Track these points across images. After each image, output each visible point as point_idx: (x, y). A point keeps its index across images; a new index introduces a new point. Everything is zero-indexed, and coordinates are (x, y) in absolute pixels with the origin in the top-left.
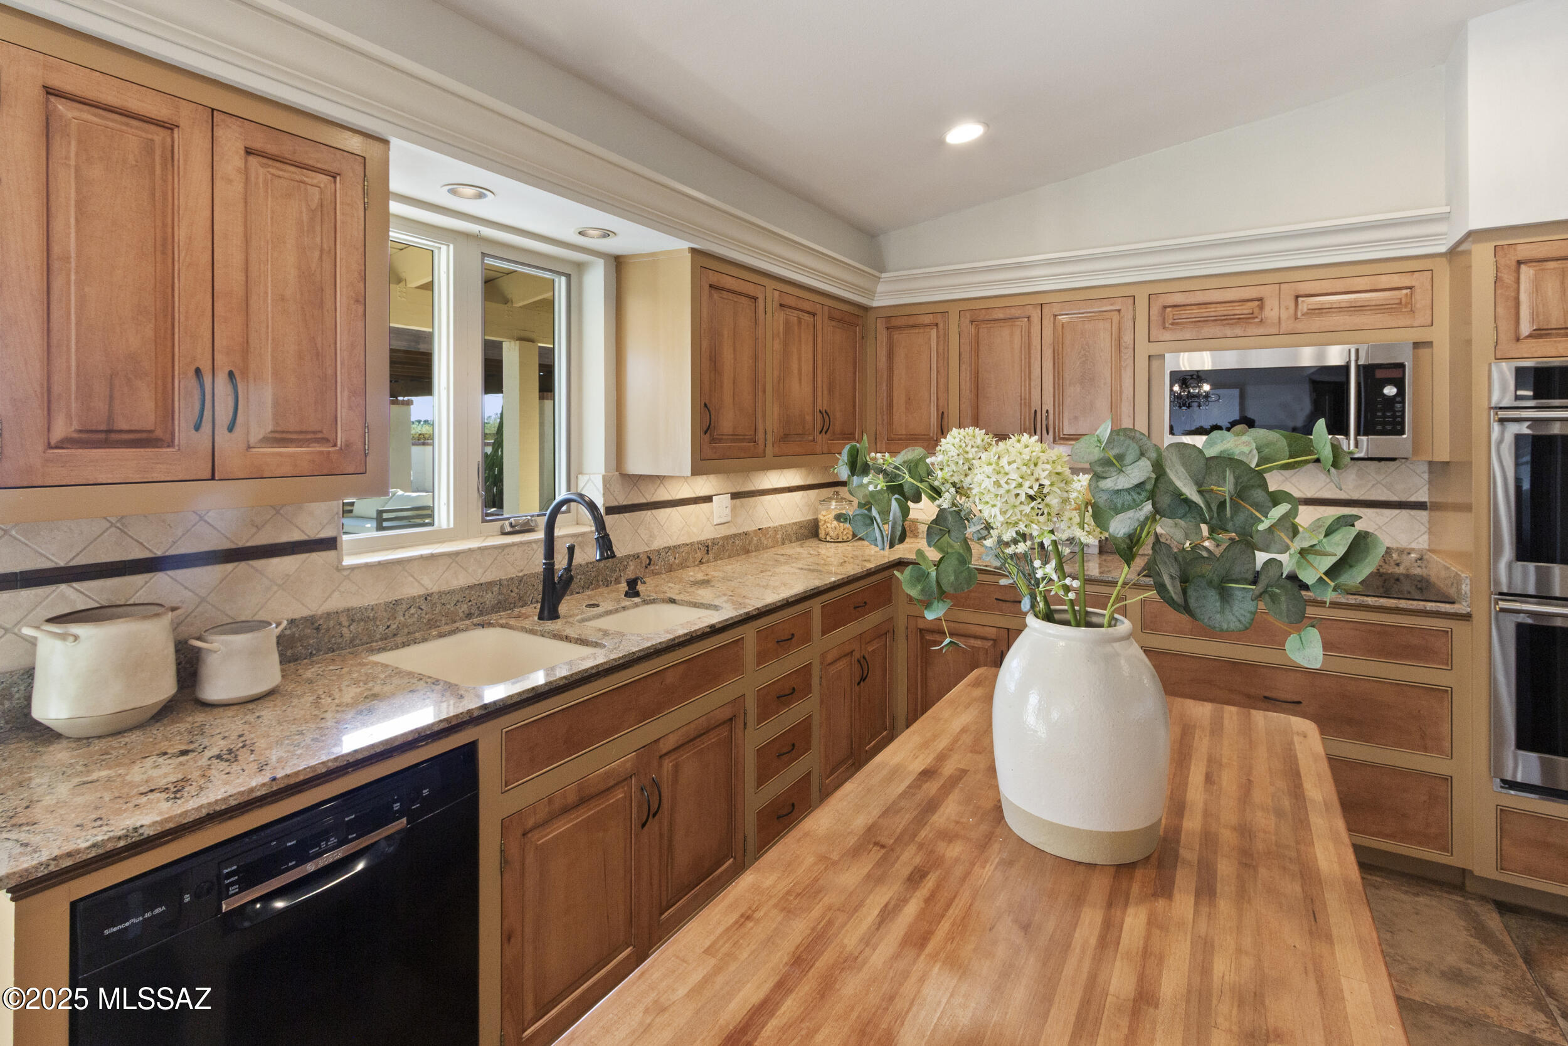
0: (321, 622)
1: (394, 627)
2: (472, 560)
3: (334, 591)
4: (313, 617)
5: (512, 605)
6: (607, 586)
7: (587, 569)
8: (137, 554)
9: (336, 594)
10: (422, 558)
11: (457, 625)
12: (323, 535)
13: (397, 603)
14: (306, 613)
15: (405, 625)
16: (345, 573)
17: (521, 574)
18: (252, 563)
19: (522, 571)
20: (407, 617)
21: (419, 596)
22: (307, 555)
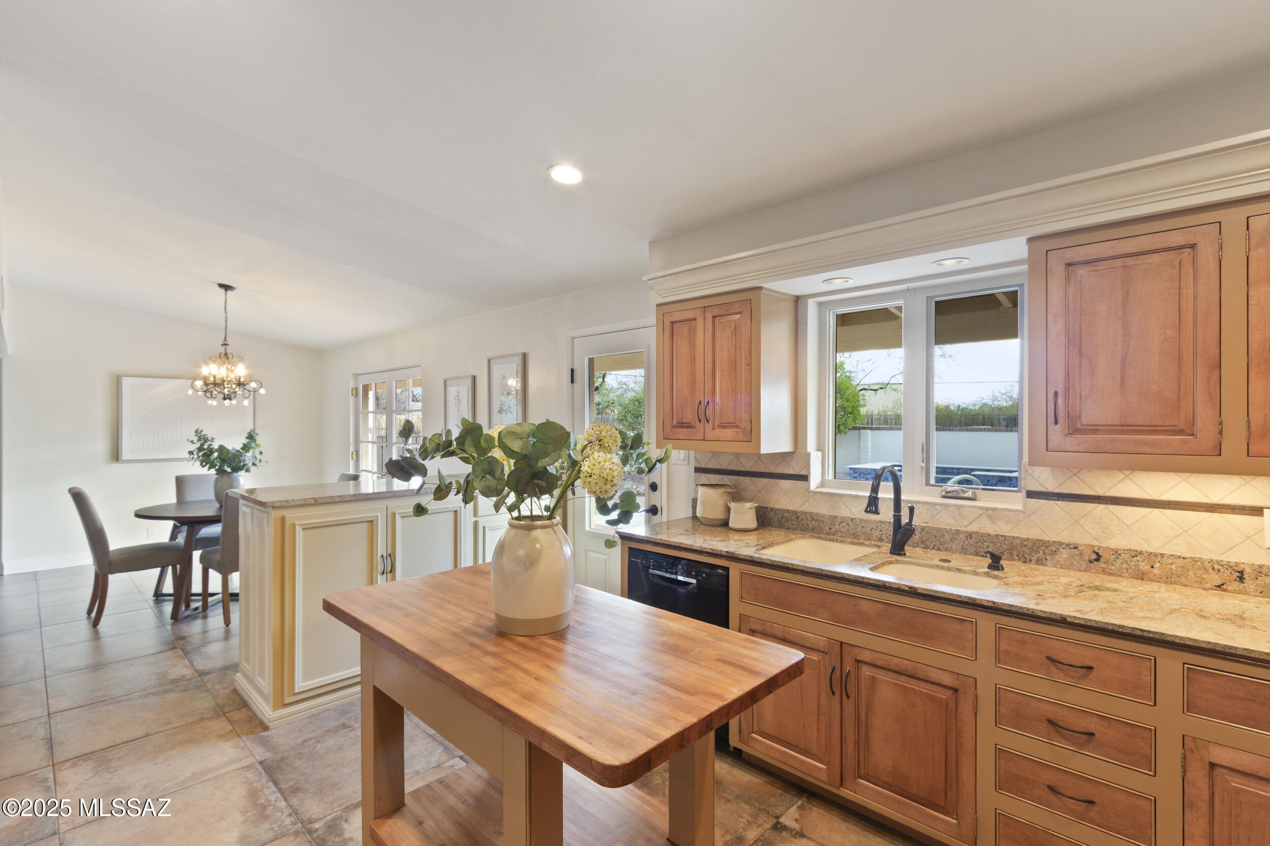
0: (799, 515)
1: (833, 530)
2: (885, 505)
3: (806, 502)
4: (796, 511)
5: (915, 545)
6: (1025, 562)
7: (996, 540)
8: (741, 469)
9: (807, 504)
10: (850, 495)
11: (822, 535)
12: (802, 473)
13: (835, 517)
14: (794, 509)
15: (839, 531)
16: (812, 494)
17: (924, 525)
18: (776, 480)
19: (926, 523)
20: (841, 526)
21: (848, 518)
22: (795, 481)
